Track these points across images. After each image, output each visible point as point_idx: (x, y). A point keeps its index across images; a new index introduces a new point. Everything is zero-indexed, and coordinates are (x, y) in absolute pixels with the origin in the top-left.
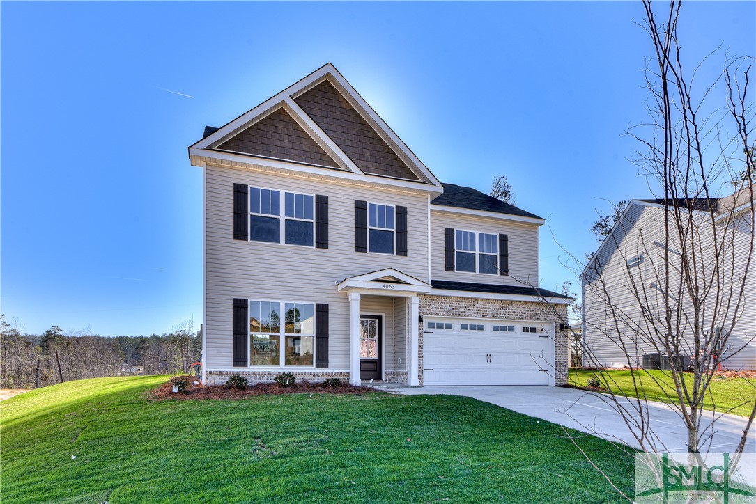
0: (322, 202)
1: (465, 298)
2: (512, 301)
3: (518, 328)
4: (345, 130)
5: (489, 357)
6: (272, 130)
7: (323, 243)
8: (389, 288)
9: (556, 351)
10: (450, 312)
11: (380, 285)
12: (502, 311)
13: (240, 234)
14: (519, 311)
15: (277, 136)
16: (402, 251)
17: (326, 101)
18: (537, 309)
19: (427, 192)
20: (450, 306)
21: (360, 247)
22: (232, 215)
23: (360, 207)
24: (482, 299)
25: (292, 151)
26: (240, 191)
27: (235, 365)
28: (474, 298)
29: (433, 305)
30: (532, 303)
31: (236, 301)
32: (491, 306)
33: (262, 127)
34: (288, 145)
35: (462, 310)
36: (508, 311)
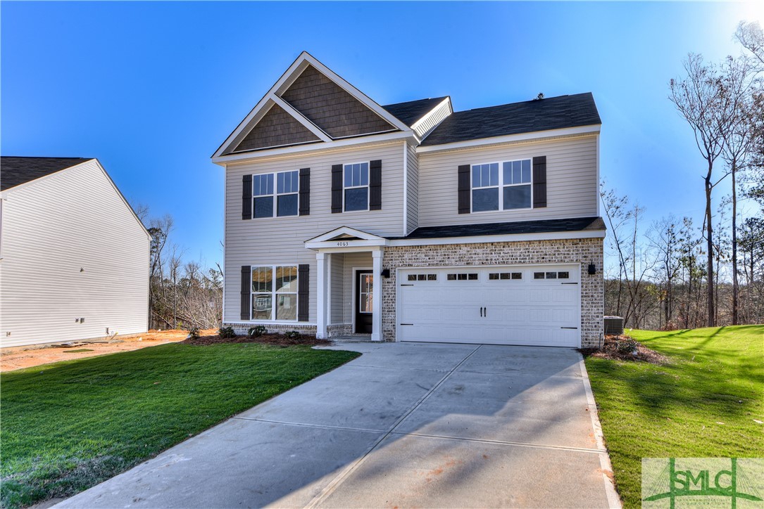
0: (305, 174)
1: (443, 245)
2: (508, 243)
3: (528, 274)
4: (324, 103)
5: (483, 311)
6: (269, 124)
7: (305, 211)
8: (343, 246)
9: (582, 303)
10: (427, 262)
11: (335, 244)
12: (494, 256)
13: (246, 215)
14: (518, 254)
15: (272, 127)
16: (376, 205)
17: (309, 84)
18: (548, 249)
19: (402, 139)
20: (425, 256)
21: (336, 208)
22: (242, 201)
23: (337, 170)
24: (466, 244)
25: (282, 136)
26: (247, 180)
27: (242, 319)
28: (454, 245)
29: (406, 256)
30: (540, 241)
31: (243, 268)
32: (478, 251)
33: (262, 125)
34: (280, 132)
35: (440, 258)
36: (502, 254)
